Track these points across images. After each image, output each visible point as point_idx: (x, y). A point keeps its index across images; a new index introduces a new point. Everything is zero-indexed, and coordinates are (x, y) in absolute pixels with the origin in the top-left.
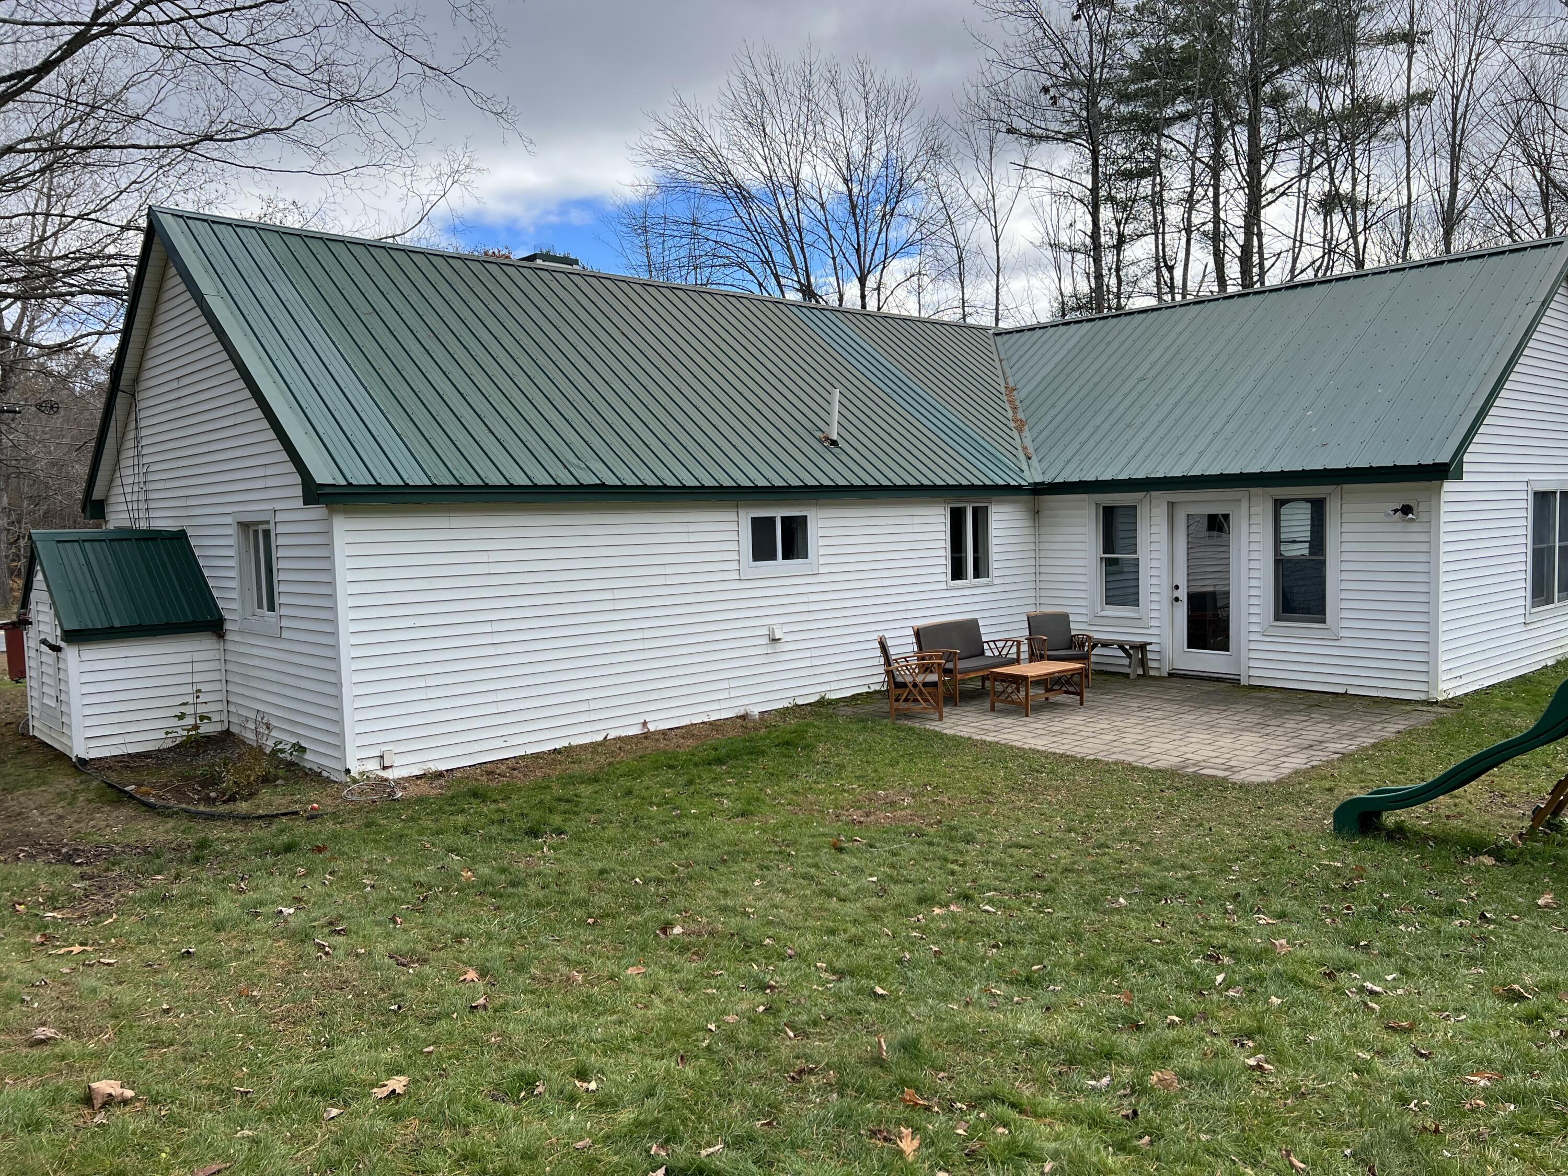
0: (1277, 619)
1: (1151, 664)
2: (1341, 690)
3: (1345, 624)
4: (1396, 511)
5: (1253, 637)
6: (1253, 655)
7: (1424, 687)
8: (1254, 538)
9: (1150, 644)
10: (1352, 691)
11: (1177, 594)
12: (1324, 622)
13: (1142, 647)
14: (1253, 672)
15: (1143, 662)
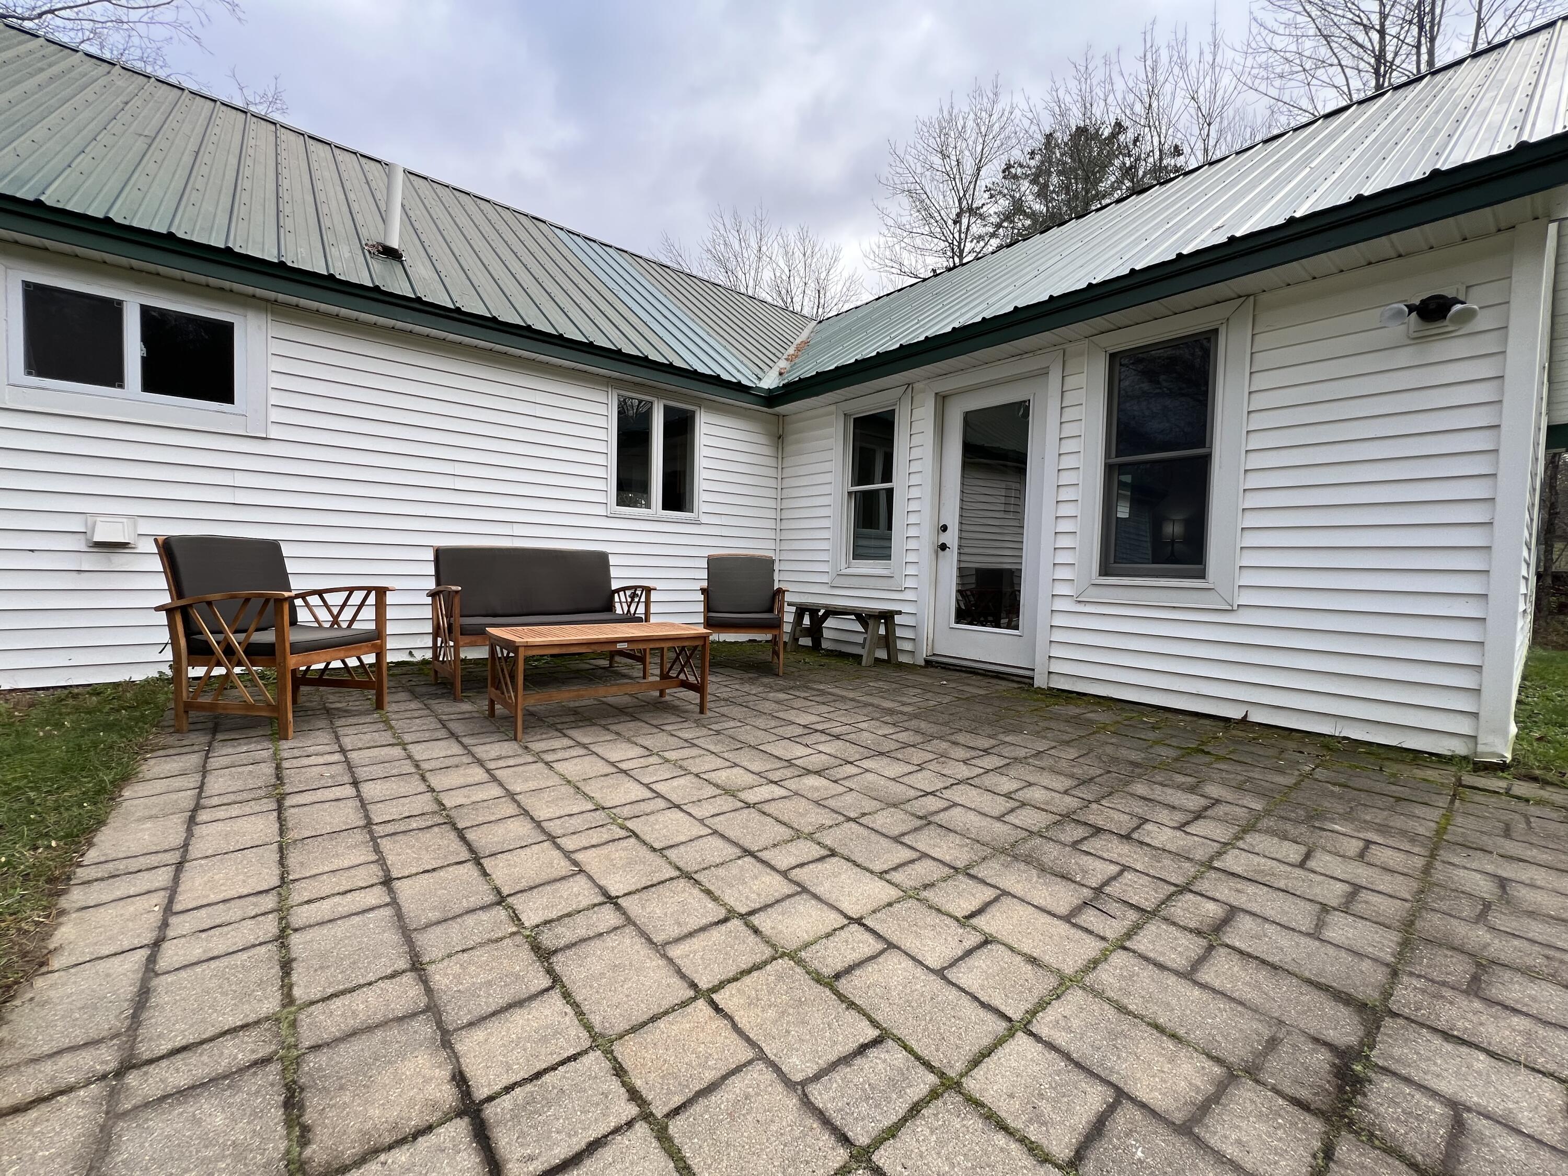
0: (1105, 571)
1: (901, 645)
2: (1235, 713)
3: (1247, 579)
4: (1411, 308)
5: (1059, 605)
6: (1057, 636)
7: (1464, 726)
8: (1068, 430)
9: (900, 613)
10: (1257, 717)
11: (945, 538)
12: (1202, 575)
13: (888, 617)
14: (1056, 667)
15: (888, 641)
